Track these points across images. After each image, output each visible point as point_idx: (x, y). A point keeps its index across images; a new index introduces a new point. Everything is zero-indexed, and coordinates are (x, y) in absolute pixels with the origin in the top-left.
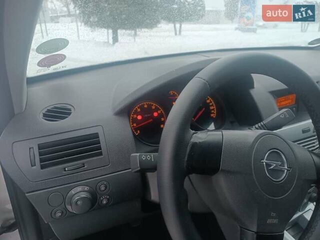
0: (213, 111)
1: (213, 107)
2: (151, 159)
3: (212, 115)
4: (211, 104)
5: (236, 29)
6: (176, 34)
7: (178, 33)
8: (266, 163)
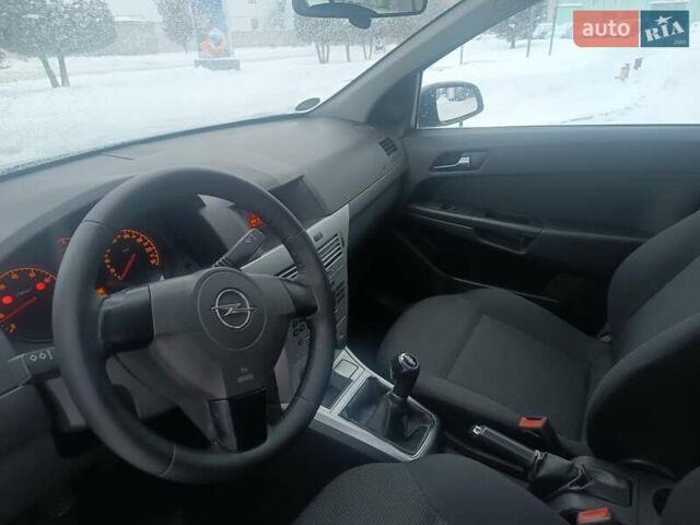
0: (152, 255)
1: (151, 249)
2: (48, 357)
3: (153, 262)
4: (145, 244)
5: (197, 63)
6: (55, 84)
7: (59, 80)
8: (220, 311)
